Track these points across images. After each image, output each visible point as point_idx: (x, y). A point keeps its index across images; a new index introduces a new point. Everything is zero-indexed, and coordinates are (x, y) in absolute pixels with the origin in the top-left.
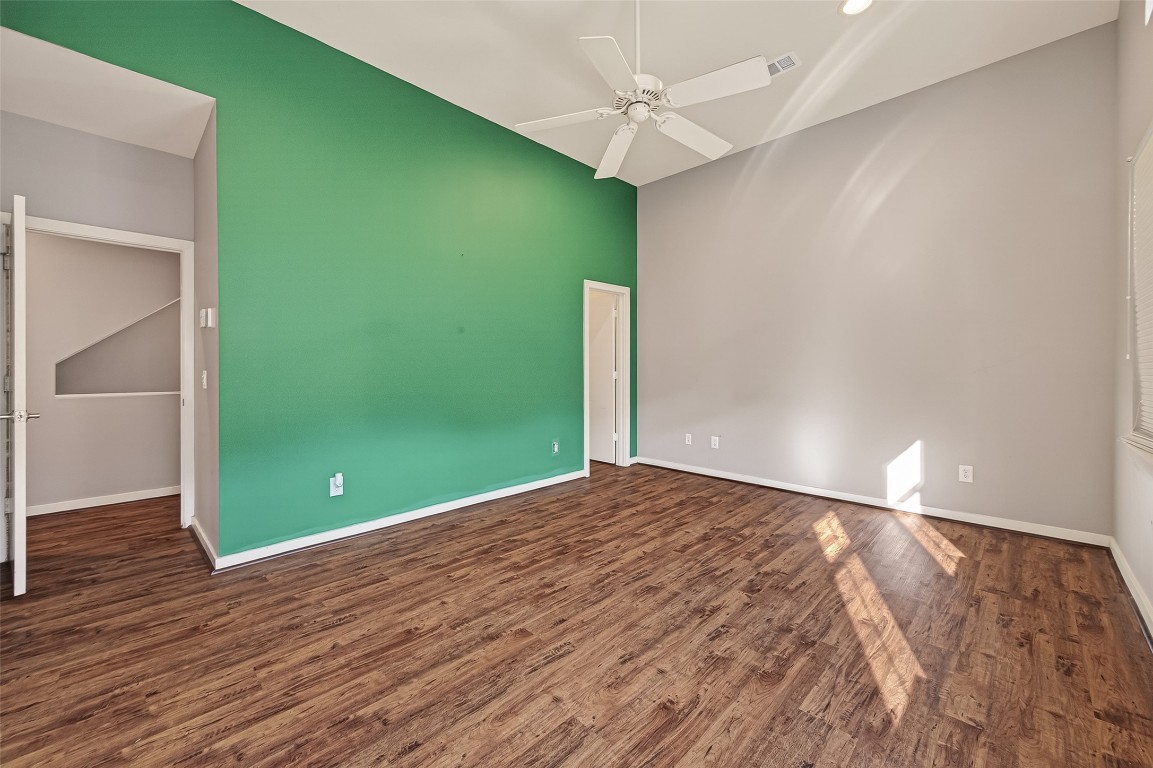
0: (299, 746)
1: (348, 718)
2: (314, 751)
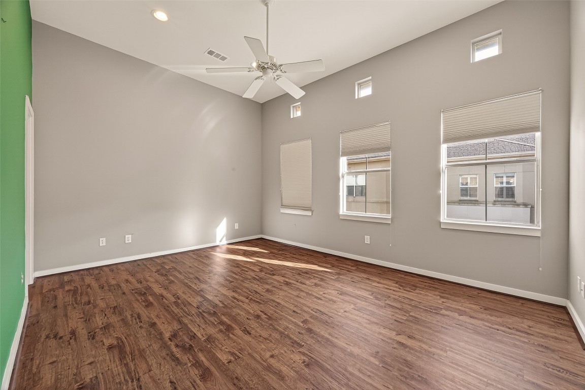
0: (406, 378)
1: (382, 366)
2: (405, 371)
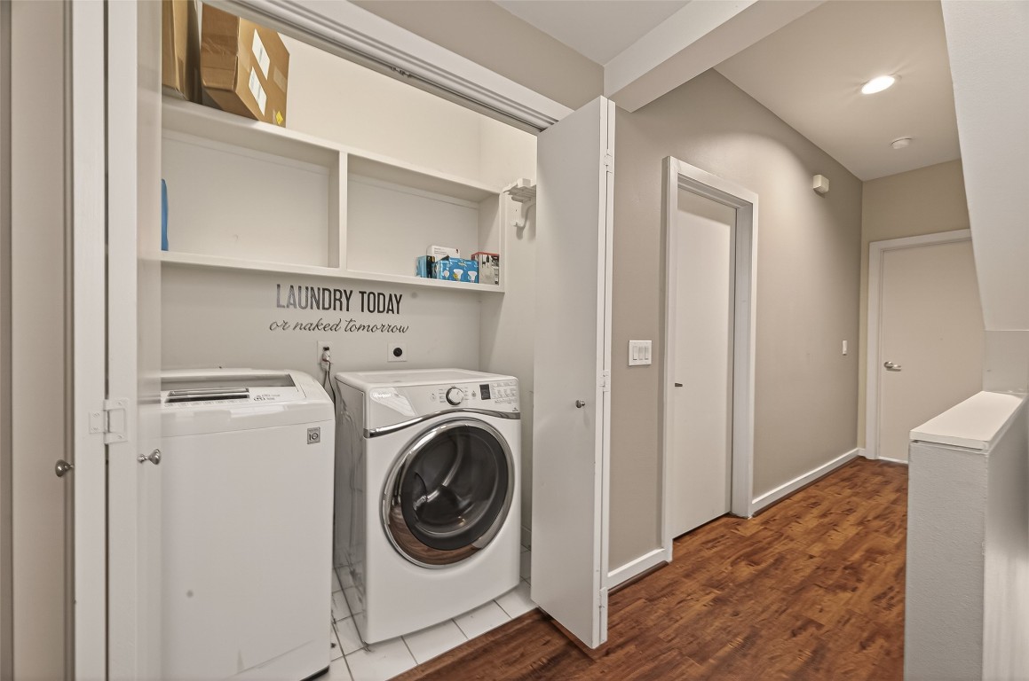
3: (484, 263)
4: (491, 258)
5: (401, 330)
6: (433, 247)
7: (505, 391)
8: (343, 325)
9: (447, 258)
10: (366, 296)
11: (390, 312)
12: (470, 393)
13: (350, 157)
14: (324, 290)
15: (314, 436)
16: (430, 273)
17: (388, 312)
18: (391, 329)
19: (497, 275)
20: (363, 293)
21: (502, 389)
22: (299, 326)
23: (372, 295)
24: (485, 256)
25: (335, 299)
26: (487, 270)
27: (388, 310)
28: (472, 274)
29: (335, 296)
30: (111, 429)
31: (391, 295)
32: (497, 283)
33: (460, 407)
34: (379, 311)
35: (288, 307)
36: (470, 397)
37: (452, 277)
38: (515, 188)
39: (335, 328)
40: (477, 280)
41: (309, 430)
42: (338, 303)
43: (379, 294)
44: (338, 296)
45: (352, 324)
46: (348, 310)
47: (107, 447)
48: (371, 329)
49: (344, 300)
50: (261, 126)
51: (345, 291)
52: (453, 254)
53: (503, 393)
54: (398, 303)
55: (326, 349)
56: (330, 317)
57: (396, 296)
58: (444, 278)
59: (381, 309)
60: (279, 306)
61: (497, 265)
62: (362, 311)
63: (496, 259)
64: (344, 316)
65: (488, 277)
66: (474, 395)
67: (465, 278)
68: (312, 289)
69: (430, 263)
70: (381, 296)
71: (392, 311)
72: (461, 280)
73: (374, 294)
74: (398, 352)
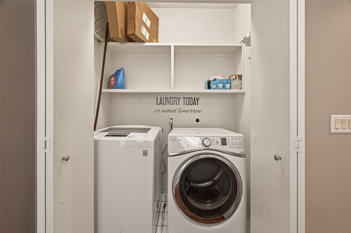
3: (234, 80)
4: (237, 77)
5: (199, 112)
6: (211, 77)
7: (236, 142)
8: (177, 110)
9: (215, 80)
10: (185, 99)
11: (195, 105)
12: (215, 141)
13: (175, 46)
14: (171, 98)
15: (145, 153)
16: (209, 87)
17: (193, 105)
18: (195, 111)
19: (241, 85)
20: (184, 98)
21: (234, 141)
22: (163, 111)
23: (187, 99)
24: (234, 77)
25: (175, 101)
26: (235, 83)
27: (194, 104)
28: (228, 86)
29: (174, 100)
30: (47, 148)
31: (195, 98)
32: (241, 88)
33: (210, 147)
34: (190, 105)
35: (160, 104)
36: (215, 143)
37: (217, 88)
38: (245, 38)
39: (175, 111)
40: (230, 88)
41: (144, 151)
42: (175, 102)
43: (190, 98)
44: (175, 100)
45: (180, 110)
46: (179, 105)
47: (45, 153)
48: (187, 111)
49: (178, 101)
50: (147, 44)
51: (178, 98)
52: (219, 77)
53: (234, 143)
54: (198, 101)
55: (171, 119)
56: (173, 107)
57: (196, 98)
58: (214, 89)
59: (191, 104)
60: (157, 104)
61: (241, 80)
62: (184, 105)
63: (240, 77)
64: (178, 107)
65: (236, 86)
66: (217, 143)
67: (224, 87)
68: (167, 98)
69: (209, 83)
70: (191, 99)
71: (195, 104)
72: (222, 89)
73: (188, 98)
74: (198, 120)
